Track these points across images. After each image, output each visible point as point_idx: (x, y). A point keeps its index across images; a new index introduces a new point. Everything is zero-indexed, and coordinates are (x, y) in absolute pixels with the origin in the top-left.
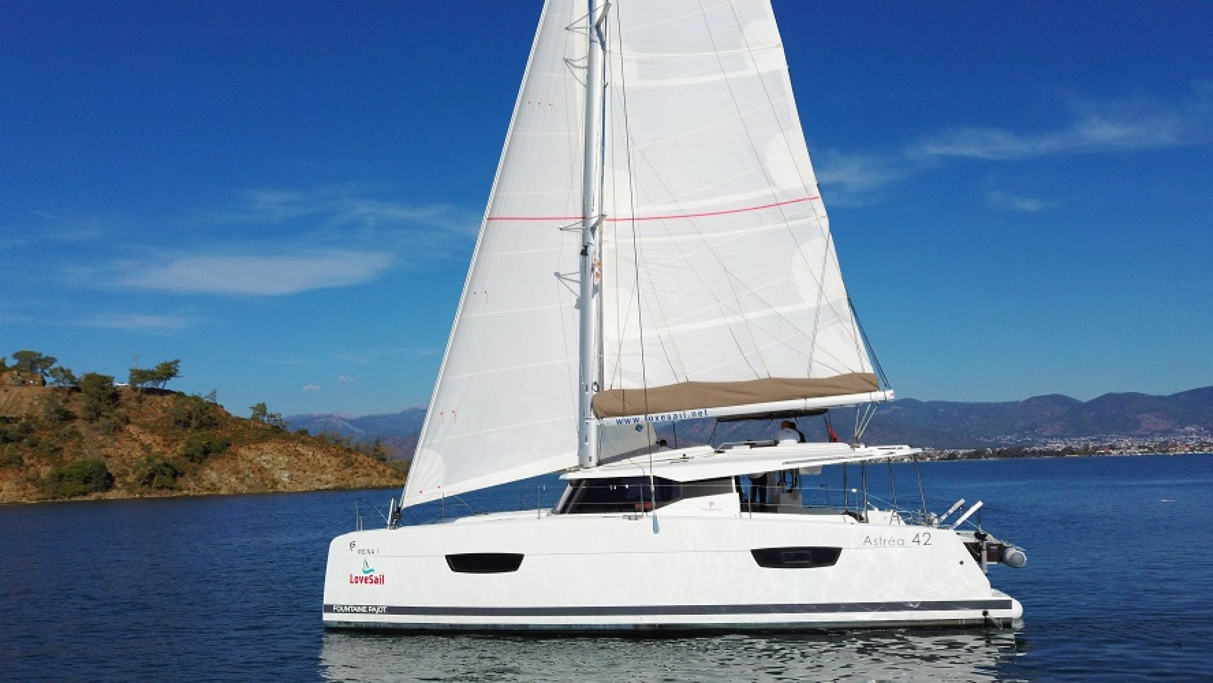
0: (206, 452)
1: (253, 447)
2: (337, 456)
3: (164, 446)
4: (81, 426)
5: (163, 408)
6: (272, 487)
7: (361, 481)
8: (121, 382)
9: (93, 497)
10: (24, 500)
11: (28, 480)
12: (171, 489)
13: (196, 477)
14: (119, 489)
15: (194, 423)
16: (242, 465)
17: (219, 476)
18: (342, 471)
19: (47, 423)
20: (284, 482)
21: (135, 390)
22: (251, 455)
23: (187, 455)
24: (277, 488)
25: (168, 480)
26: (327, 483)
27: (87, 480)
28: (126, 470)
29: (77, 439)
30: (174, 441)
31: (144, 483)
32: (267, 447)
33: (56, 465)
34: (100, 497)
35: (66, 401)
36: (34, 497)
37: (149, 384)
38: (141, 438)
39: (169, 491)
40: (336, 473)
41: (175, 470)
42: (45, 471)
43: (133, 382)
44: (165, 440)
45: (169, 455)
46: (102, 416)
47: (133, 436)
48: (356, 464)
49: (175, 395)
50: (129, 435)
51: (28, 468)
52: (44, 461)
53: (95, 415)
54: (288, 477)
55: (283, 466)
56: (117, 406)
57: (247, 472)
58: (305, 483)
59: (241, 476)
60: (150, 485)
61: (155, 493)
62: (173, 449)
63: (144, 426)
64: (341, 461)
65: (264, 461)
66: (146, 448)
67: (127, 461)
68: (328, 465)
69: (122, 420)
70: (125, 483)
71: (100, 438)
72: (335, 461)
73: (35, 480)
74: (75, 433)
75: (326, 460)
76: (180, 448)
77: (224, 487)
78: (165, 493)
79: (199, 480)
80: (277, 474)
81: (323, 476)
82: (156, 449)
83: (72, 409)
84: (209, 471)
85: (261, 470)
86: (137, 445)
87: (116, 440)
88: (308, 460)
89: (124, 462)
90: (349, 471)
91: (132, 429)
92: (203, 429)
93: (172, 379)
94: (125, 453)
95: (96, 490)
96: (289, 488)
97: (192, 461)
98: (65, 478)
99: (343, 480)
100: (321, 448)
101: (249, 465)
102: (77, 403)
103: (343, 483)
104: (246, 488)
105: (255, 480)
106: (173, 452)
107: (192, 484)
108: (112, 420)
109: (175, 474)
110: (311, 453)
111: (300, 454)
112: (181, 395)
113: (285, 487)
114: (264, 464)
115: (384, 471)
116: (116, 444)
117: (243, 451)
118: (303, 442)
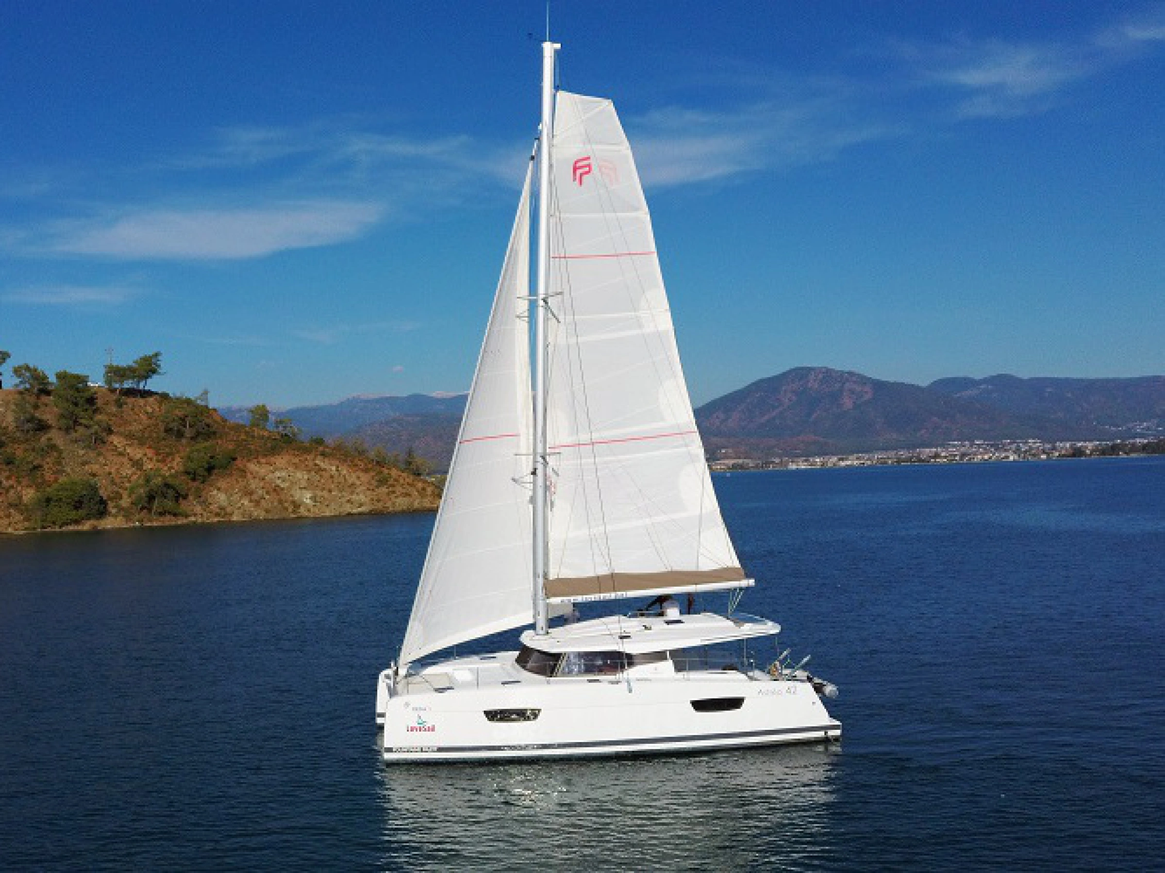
0: (210, 469)
1: (263, 461)
2: (366, 471)
3: (158, 461)
4: (57, 437)
5: (147, 413)
6: (294, 512)
7: (401, 503)
8: (96, 382)
9: (86, 526)
10: (10, 530)
11: (10, 505)
12: (175, 515)
13: (202, 499)
14: (115, 516)
15: (188, 432)
16: (253, 484)
17: (228, 498)
18: (376, 490)
19: (18, 434)
20: (307, 504)
21: (113, 391)
22: (262, 470)
23: (188, 473)
24: (300, 512)
25: (169, 504)
26: (361, 505)
27: (78, 505)
28: (117, 493)
29: (55, 454)
30: (168, 455)
31: (142, 509)
32: (280, 461)
33: (38, 487)
34: (95, 527)
35: (36, 407)
36: (20, 526)
37: (128, 384)
38: (128, 451)
39: (173, 518)
40: (368, 493)
41: (177, 492)
42: (29, 495)
43: (109, 382)
44: (157, 454)
45: (165, 471)
46: (81, 424)
47: (119, 450)
48: (391, 482)
49: (158, 397)
50: (114, 448)
51: (7, 491)
52: (25, 482)
53: (71, 423)
54: (311, 498)
55: (304, 484)
56: (95, 411)
57: (260, 492)
58: (333, 506)
59: (255, 497)
60: (150, 510)
61: (156, 520)
62: (169, 465)
63: (130, 436)
64: (373, 478)
65: (279, 478)
66: (137, 464)
67: (118, 481)
68: (358, 483)
69: (104, 430)
70: (120, 509)
71: (81, 452)
72: (365, 477)
73: (17, 505)
74: (53, 447)
75: (354, 475)
76: (177, 464)
77: (236, 512)
78: (168, 521)
79: (205, 504)
80: (297, 495)
81: (354, 497)
82: (148, 466)
83: (44, 417)
84: (215, 492)
85: (277, 490)
86: (125, 460)
87: (99, 454)
88: (332, 477)
89: (113, 482)
90: (384, 490)
91: (116, 440)
92: (200, 439)
93: (155, 376)
94: (113, 471)
95: (88, 517)
96: (313, 512)
97: (194, 480)
98: (53, 503)
99: (378, 501)
100: (345, 461)
101: (262, 484)
102: (48, 409)
103: (380, 506)
104: (263, 513)
105: (272, 503)
106: (170, 468)
107: (198, 509)
108: (93, 431)
109: (179, 496)
110: (334, 468)
111: (321, 470)
112: (165, 396)
113: (309, 510)
114: (278, 482)
115: (424, 489)
116: (101, 459)
117: (252, 467)
118: (323, 454)
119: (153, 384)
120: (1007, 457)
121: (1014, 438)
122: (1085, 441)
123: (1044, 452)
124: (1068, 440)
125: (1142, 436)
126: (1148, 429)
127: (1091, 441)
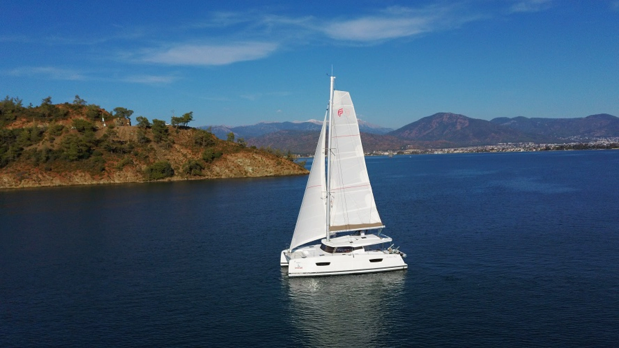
0: (213, 158)
1: (233, 155)
2: (273, 159)
3: (193, 154)
4: (155, 146)
5: (188, 136)
6: (245, 175)
7: (286, 172)
8: (168, 123)
9: (166, 180)
10: (138, 181)
11: (137, 171)
12: (200, 176)
13: (210, 170)
14: (177, 176)
15: (204, 143)
16: (230, 164)
17: (220, 169)
18: (276, 167)
19: (139, 144)
20: (250, 172)
21: (175, 127)
22: (233, 159)
23: (204, 159)
24: (247, 175)
25: (198, 171)
26: (271, 173)
27: (163, 171)
28: (178, 167)
29: (153, 152)
30: (197, 152)
31: (188, 173)
32: (240, 155)
33: (148, 165)
34: (170, 180)
35: (145, 133)
36: (141, 179)
37: (181, 124)
38: (182, 151)
39: (199, 176)
40: (274, 168)
41: (201, 167)
42: (144, 167)
43: (173, 123)
44: (193, 152)
45: (196, 159)
46: (163, 140)
47: (177, 150)
48: (282, 164)
49: (192, 129)
50: (176, 149)
51: (136, 166)
52: (142, 162)
53: (159, 140)
54: (252, 170)
55: (249, 164)
56: (168, 135)
57: (232, 167)
58: (260, 173)
59: (230, 169)
60: (190, 174)
61: (193, 178)
62: (197, 156)
63: (182, 145)
64: (275, 162)
65: (239, 162)
66: (185, 156)
67: (177, 162)
68: (269, 164)
69: (172, 142)
70: (179, 173)
71: (163, 151)
72: (272, 162)
73: (140, 171)
74: (152, 149)
75: (268, 161)
76: (200, 156)
77: (223, 175)
78: (198, 178)
79: (211, 171)
80: (246, 168)
81: (268, 169)
82: (189, 156)
83: (149, 137)
84: (215, 167)
85: (238, 166)
86: (180, 154)
87: (170, 152)
88: (259, 161)
90: (279, 167)
91: (176, 146)
92: (209, 146)
93: (191, 121)
94: (176, 158)
95: (167, 176)
96: (253, 175)
97: (207, 162)
98: (153, 171)
99: (277, 171)
100: (264, 155)
101: (233, 164)
102: (150, 134)
103: (278, 173)
104: (234, 175)
105: (237, 171)
106: (198, 157)
107: (209, 173)
108: (167, 142)
109: (202, 168)
110: (260, 158)
111: (255, 159)
112: (194, 129)
113: (251, 174)
114: (239, 163)
115: (295, 166)
116: (171, 154)
117: (229, 157)
118: (256, 153)
119: (190, 124)
120: (520, 150)
121: (523, 142)
122: (551, 143)
123: (535, 148)
124: (545, 143)
125: (574, 142)
126: (576, 139)
127: (553, 143)
